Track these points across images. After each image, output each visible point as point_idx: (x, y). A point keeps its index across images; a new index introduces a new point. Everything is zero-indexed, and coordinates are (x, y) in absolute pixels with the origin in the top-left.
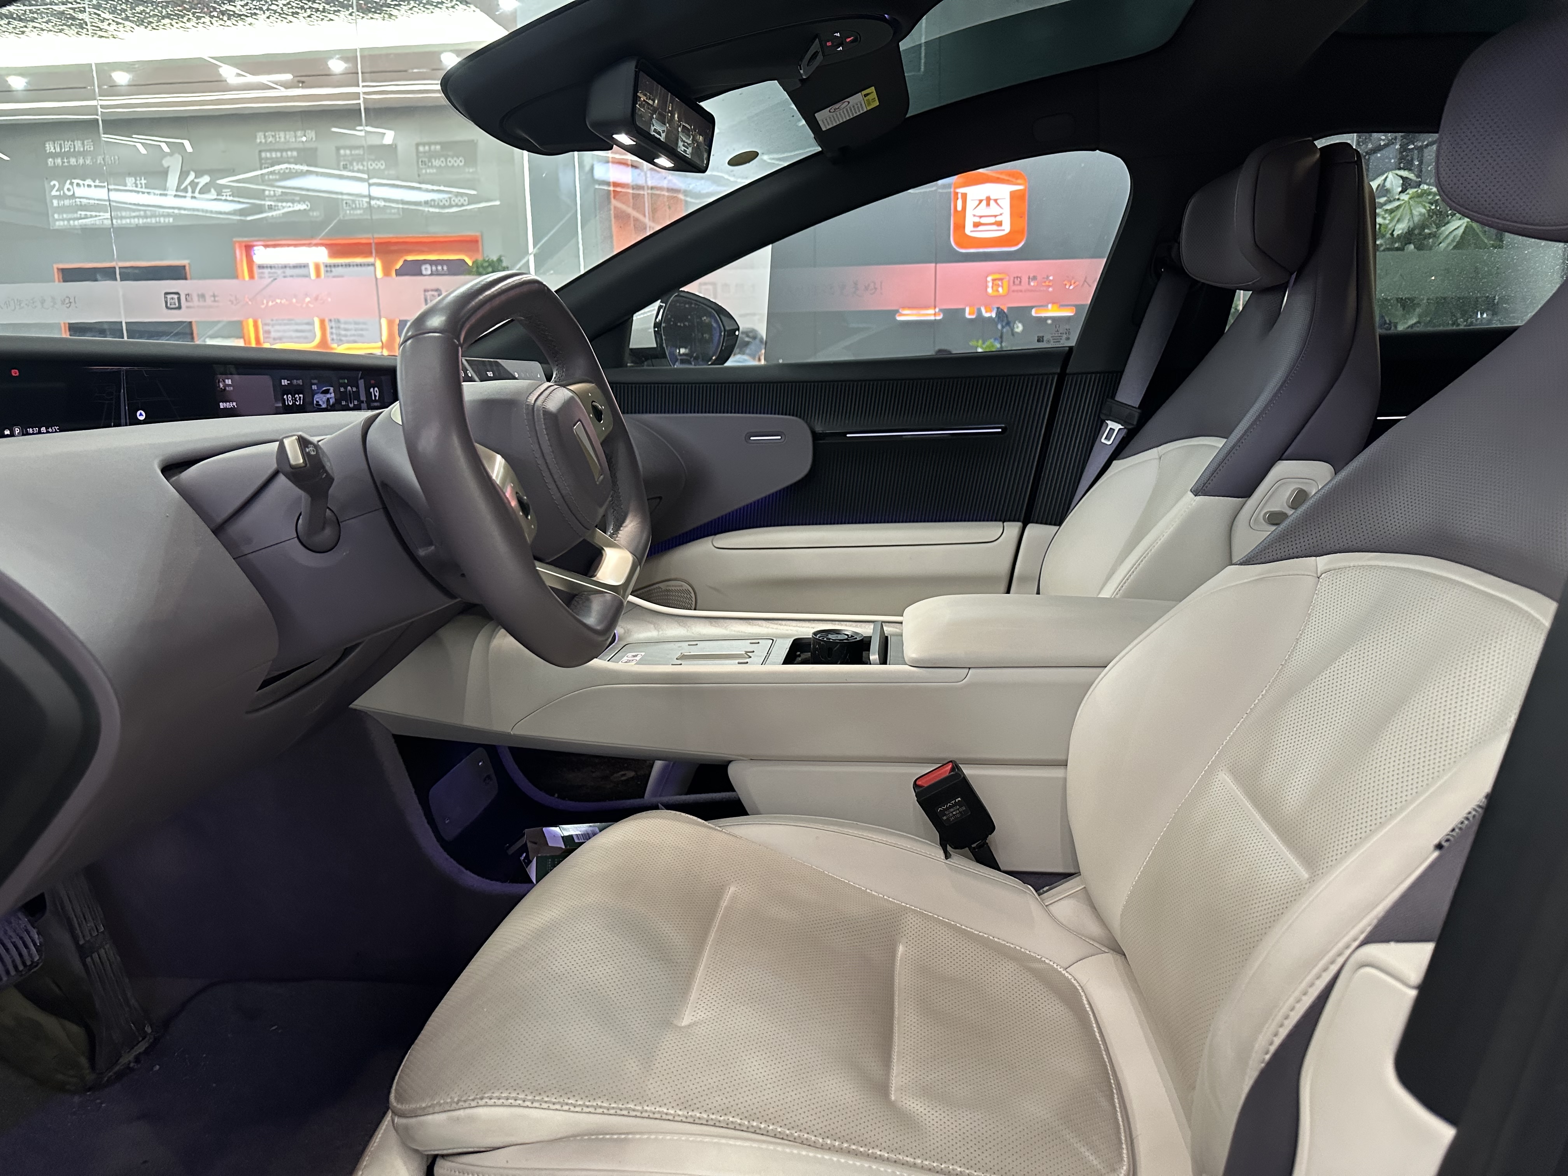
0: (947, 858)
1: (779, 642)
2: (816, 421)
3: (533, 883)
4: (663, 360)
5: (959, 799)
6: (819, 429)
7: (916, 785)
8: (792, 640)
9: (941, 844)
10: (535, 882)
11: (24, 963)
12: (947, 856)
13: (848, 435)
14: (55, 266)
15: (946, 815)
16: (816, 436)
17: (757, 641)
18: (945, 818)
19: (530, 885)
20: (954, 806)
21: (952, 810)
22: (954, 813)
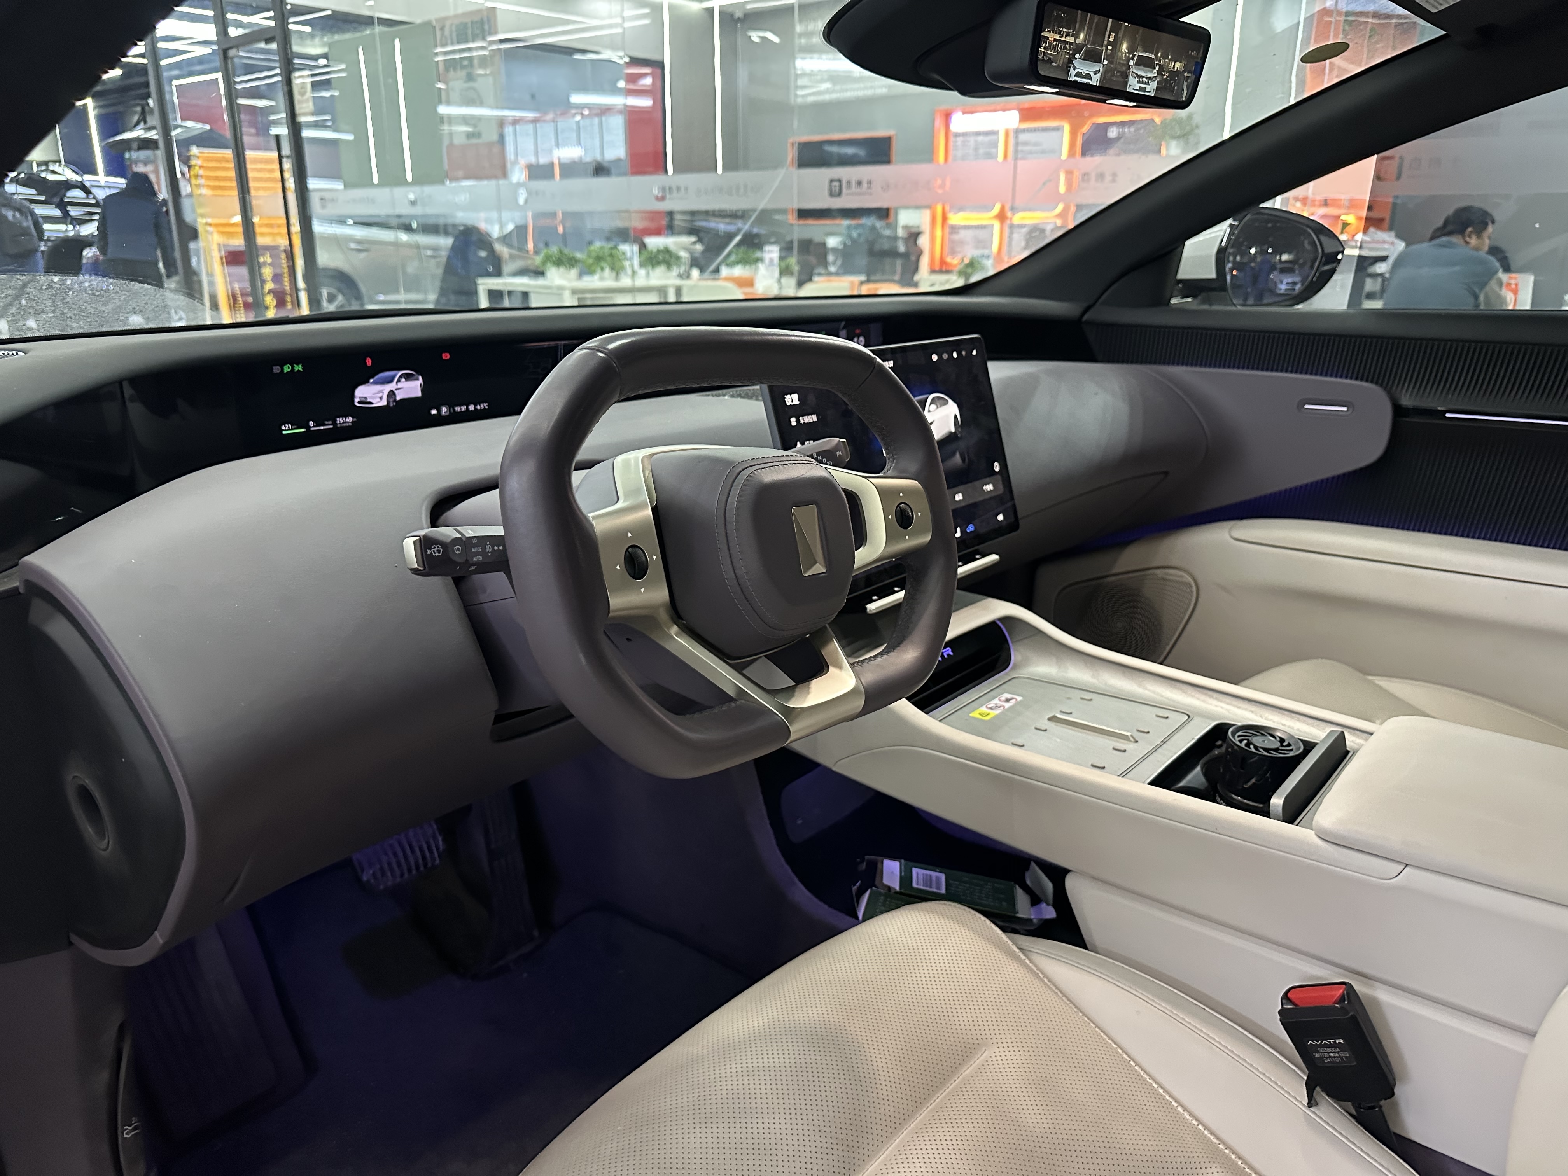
0: (1310, 1105)
1: (1196, 721)
2: (1404, 391)
3: (857, 918)
4: (1223, 293)
5: (1342, 1041)
6: (1407, 401)
7: (1286, 997)
8: (1214, 724)
9: (1307, 1084)
10: (860, 915)
11: (425, 865)
12: (1312, 1102)
13: (1448, 415)
14: (791, 140)
15: (1318, 1052)
16: (1399, 411)
17: (1165, 713)
18: (1317, 1055)
19: (853, 920)
20: (1330, 1046)
21: (1329, 1050)
22: (1332, 1055)
